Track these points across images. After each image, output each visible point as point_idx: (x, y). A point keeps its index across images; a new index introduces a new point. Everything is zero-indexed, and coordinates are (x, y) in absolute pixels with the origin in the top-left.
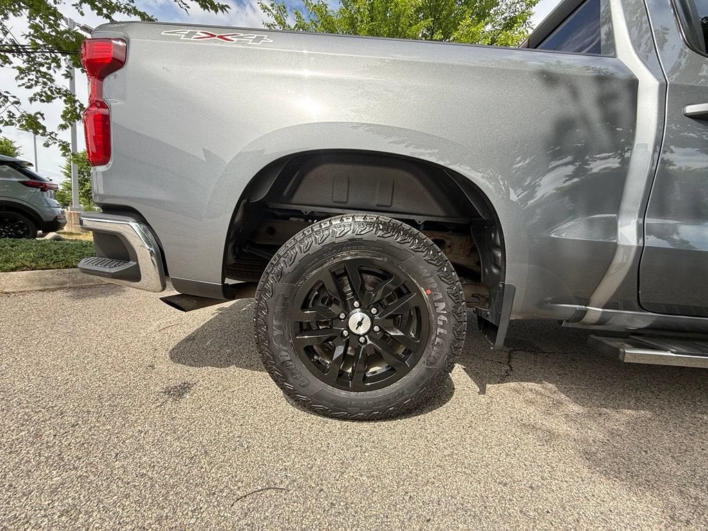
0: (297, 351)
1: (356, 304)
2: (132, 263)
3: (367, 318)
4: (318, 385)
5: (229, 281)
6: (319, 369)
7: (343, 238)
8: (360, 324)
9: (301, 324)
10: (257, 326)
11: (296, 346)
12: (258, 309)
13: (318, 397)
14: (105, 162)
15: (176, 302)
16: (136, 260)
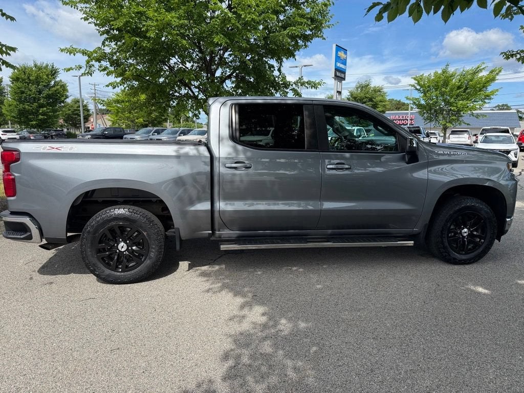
0: (98, 259)
1: (121, 240)
2: (29, 233)
3: (125, 245)
4: (108, 272)
5: (69, 234)
6: (108, 266)
7: (111, 218)
8: (122, 247)
9: (99, 249)
10: (82, 252)
11: (98, 257)
12: (82, 245)
13: (109, 276)
14: (13, 196)
15: (46, 246)
16: (30, 231)
